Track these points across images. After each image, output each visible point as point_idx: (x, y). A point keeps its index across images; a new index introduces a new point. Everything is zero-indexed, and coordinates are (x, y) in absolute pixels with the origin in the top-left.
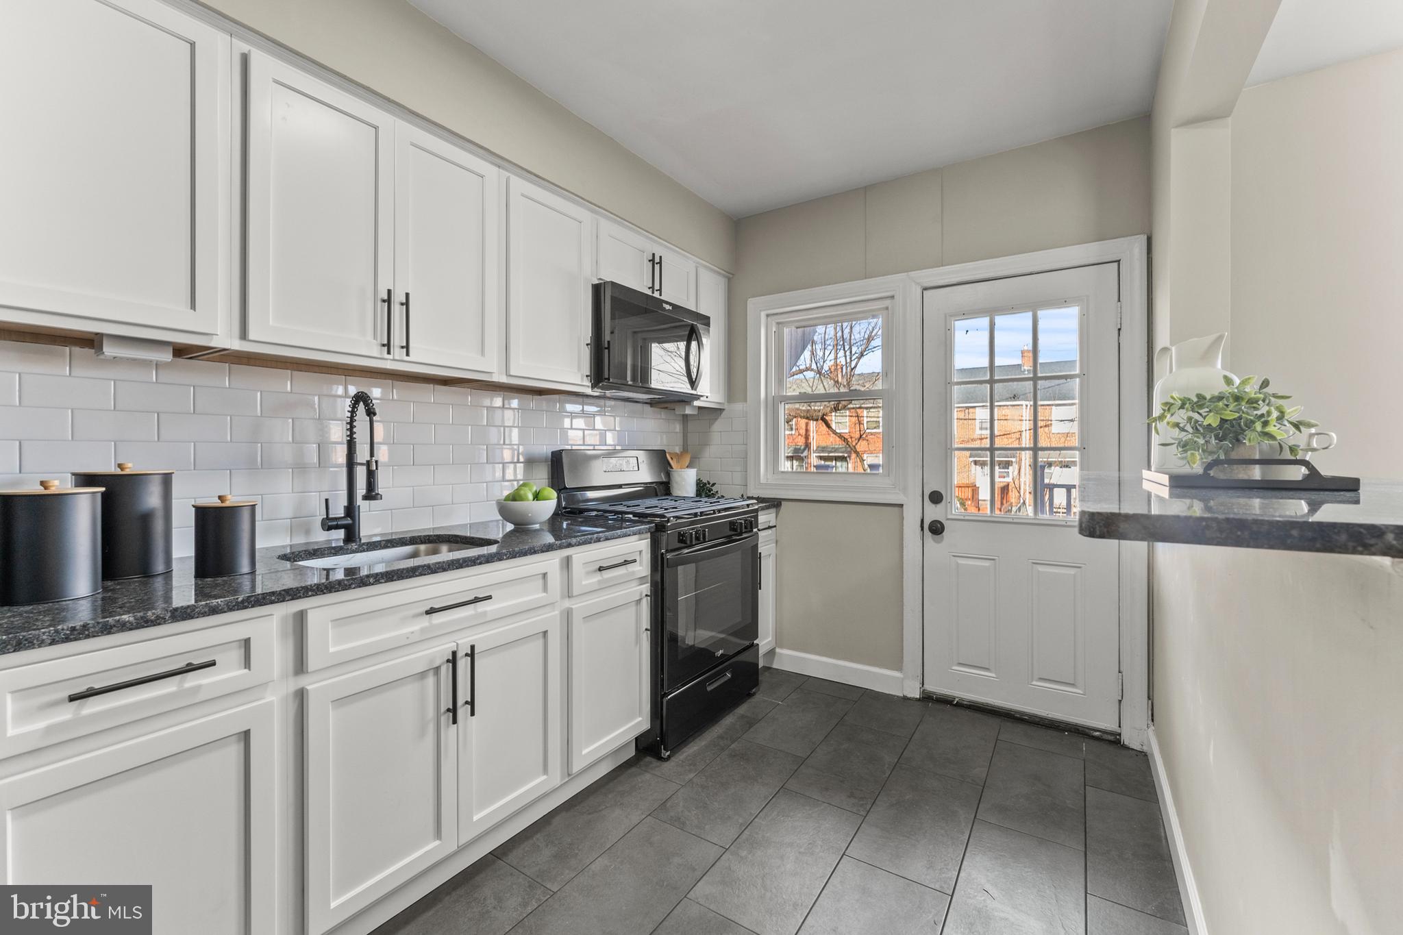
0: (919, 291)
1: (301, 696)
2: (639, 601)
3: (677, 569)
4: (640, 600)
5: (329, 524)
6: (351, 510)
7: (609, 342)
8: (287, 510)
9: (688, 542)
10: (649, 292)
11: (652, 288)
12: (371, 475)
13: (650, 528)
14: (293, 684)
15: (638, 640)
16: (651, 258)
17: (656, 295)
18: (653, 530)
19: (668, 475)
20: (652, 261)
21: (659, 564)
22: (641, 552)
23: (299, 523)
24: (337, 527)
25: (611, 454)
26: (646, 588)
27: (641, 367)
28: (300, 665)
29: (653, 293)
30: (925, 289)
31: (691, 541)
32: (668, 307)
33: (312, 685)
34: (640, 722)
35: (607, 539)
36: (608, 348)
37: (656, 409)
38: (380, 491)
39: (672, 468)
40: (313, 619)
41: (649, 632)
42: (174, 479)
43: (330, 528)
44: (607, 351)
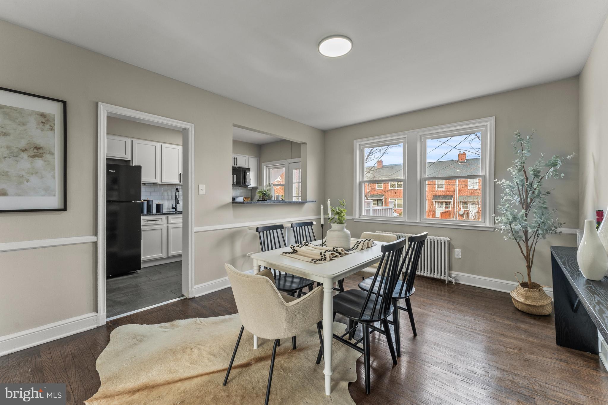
0: (288, 163)
1: (168, 226)
5: (173, 208)
6: (176, 206)
8: (167, 206)
12: (178, 200)
14: (167, 225)
23: (168, 208)
24: (174, 209)
28: (168, 223)
32: (237, 168)
33: (169, 225)
38: (179, 203)
40: (169, 217)
42: (153, 200)
43: (173, 209)
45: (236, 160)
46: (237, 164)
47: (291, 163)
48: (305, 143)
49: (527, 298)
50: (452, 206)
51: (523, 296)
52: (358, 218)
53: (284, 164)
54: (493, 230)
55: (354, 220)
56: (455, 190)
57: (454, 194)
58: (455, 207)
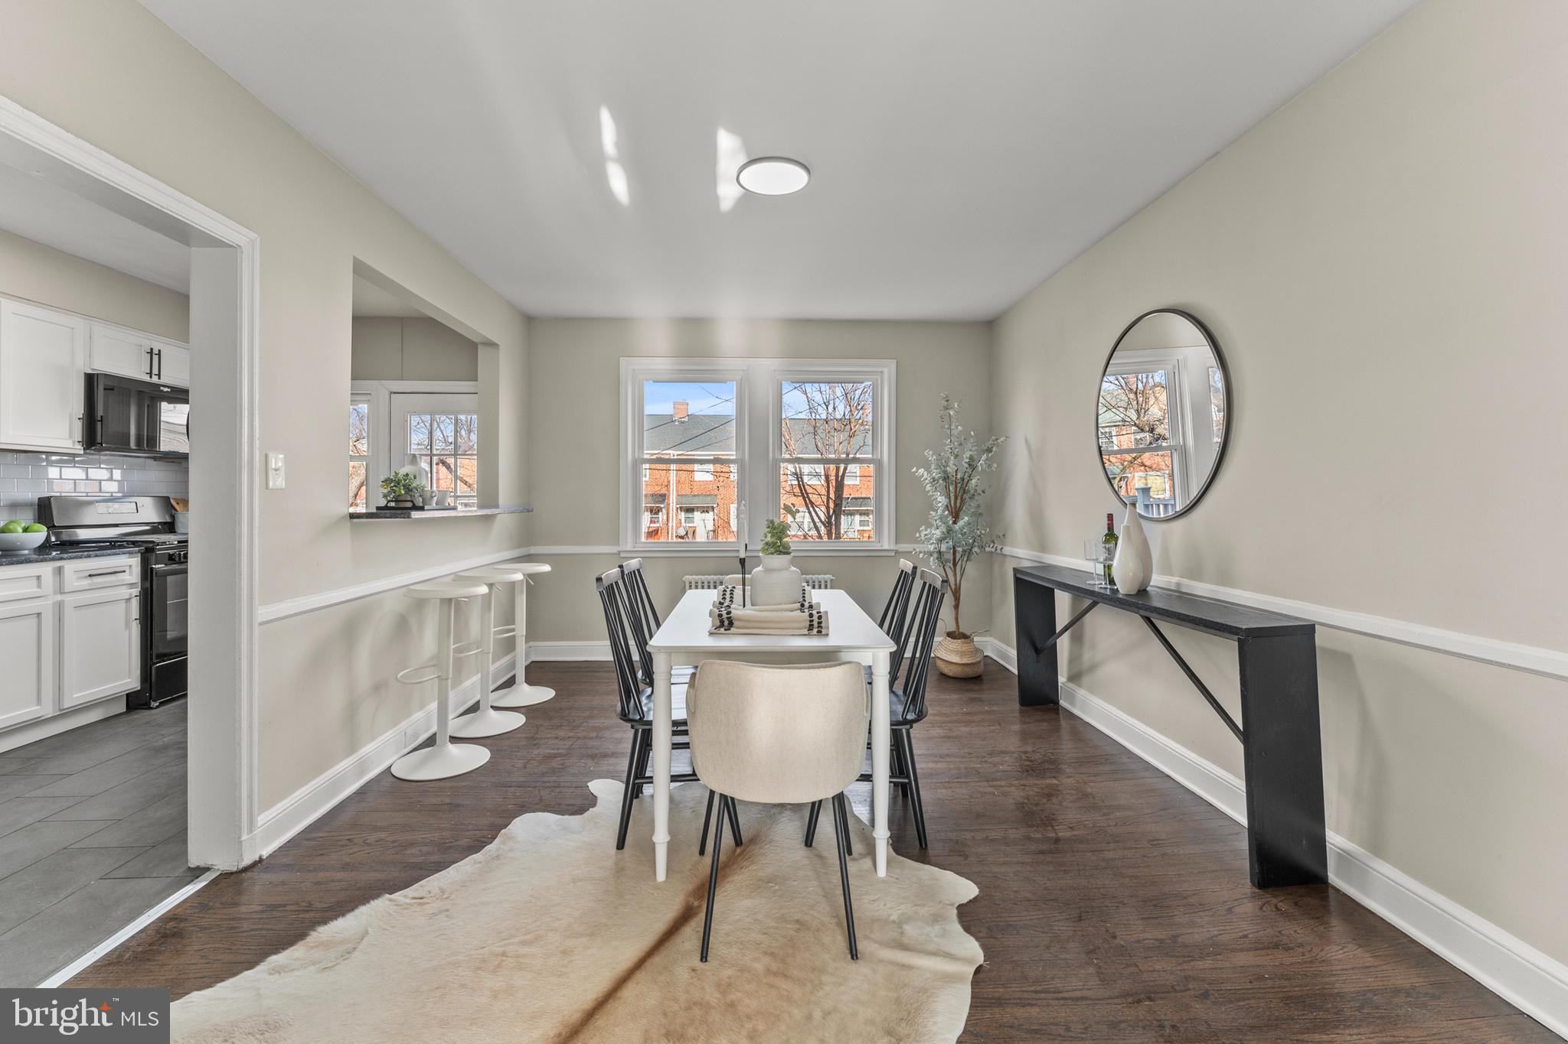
0: (387, 393)
2: (128, 600)
3: (166, 579)
4: (130, 599)
7: (102, 417)
9: (177, 559)
10: (147, 378)
11: (150, 374)
13: (139, 551)
15: (128, 626)
16: (149, 351)
17: (155, 379)
18: (142, 551)
19: (173, 517)
20: (151, 352)
21: (147, 574)
22: (130, 566)
25: (112, 499)
26: (136, 591)
27: (147, 435)
29: (151, 377)
30: (391, 393)
31: (180, 559)
32: (166, 389)
34: (132, 682)
35: (97, 556)
36: (101, 421)
37: (160, 463)
39: (176, 510)
41: (138, 621)
44: (99, 423)
45: (155, 358)
46: (159, 375)
47: (394, 393)
48: (491, 345)
49: (962, 654)
50: (665, 518)
51: (957, 652)
52: (632, 549)
53: (370, 394)
54: (893, 554)
55: (622, 555)
56: (669, 482)
57: (668, 491)
58: (671, 520)
